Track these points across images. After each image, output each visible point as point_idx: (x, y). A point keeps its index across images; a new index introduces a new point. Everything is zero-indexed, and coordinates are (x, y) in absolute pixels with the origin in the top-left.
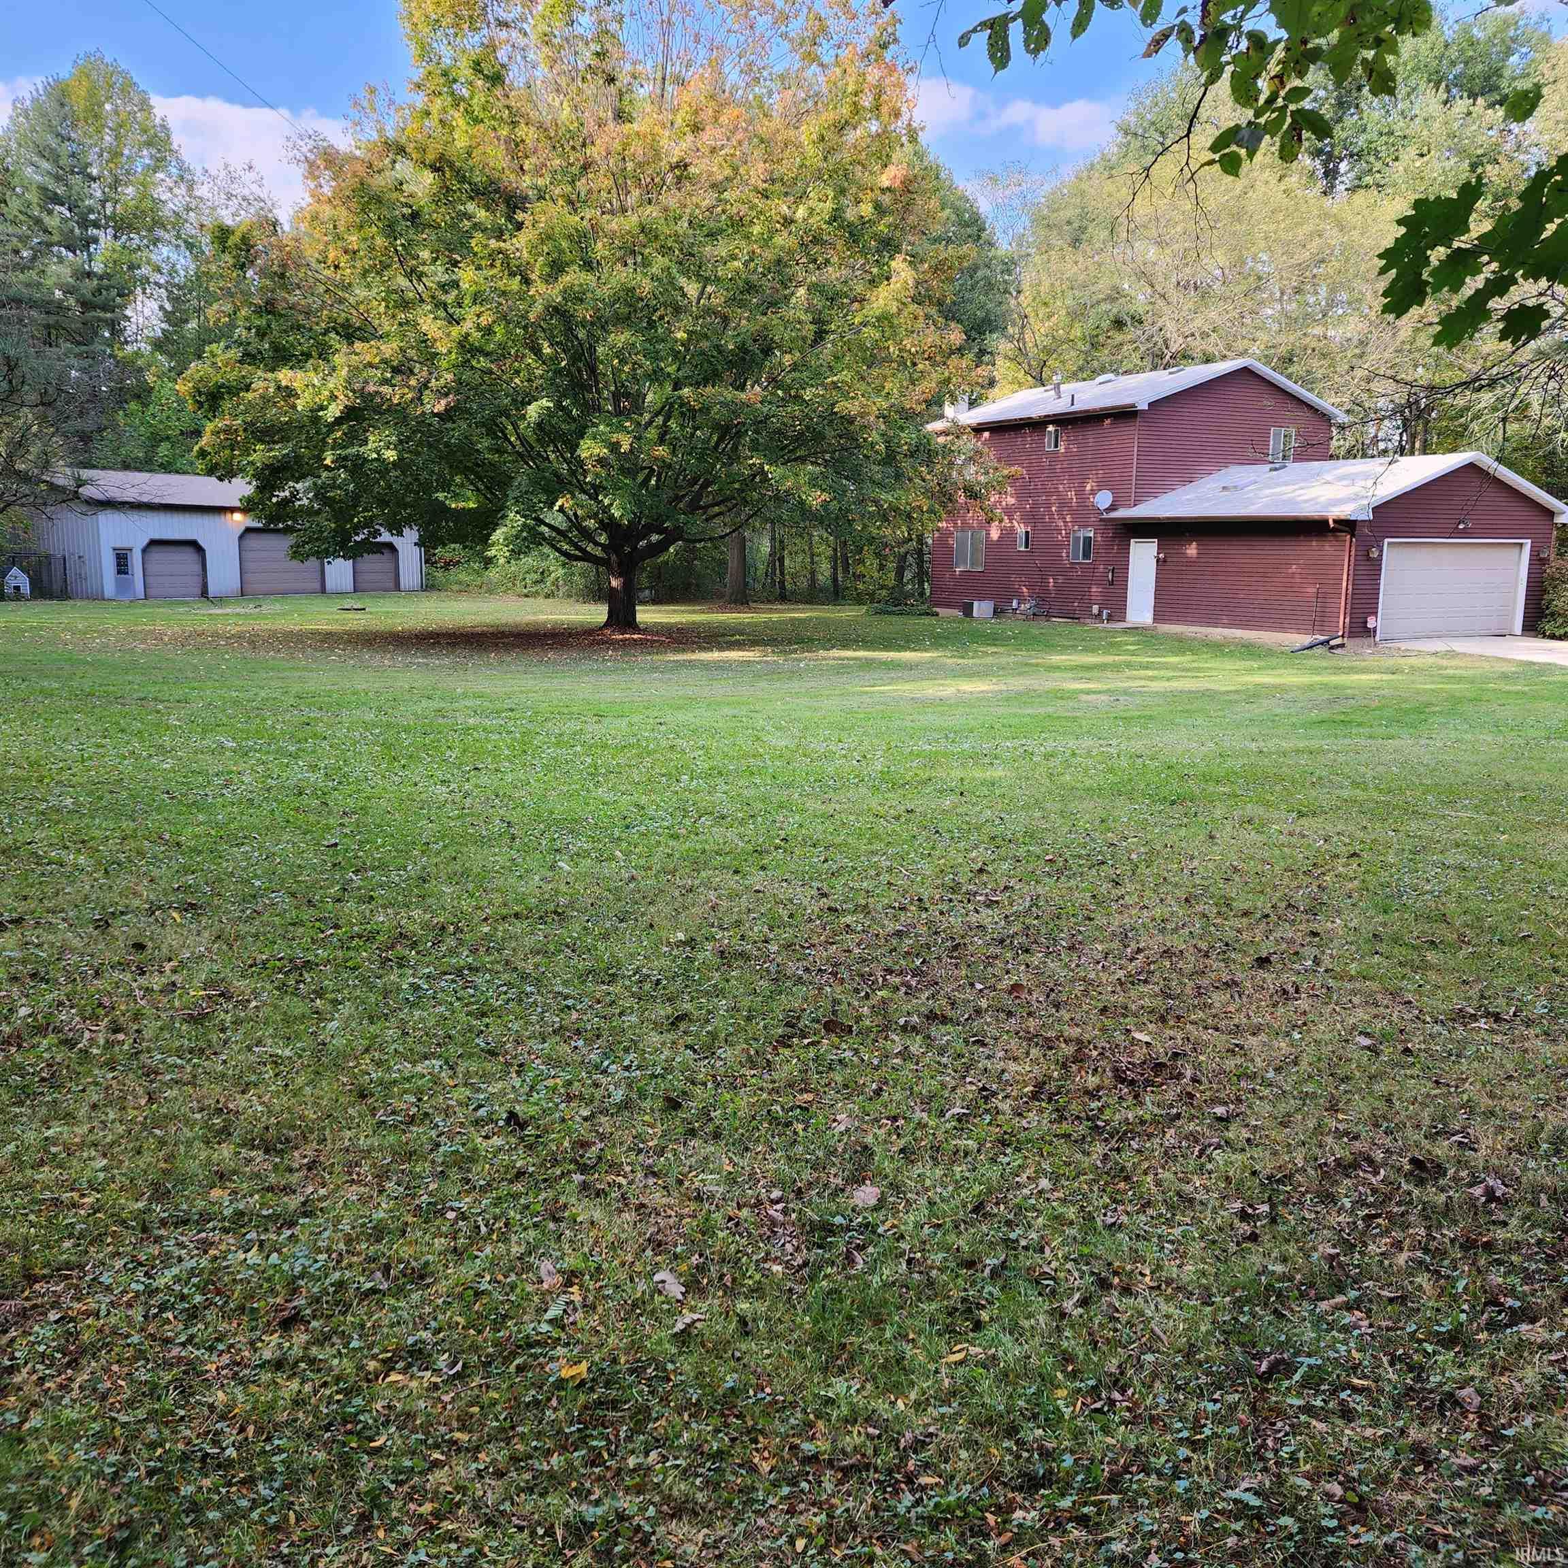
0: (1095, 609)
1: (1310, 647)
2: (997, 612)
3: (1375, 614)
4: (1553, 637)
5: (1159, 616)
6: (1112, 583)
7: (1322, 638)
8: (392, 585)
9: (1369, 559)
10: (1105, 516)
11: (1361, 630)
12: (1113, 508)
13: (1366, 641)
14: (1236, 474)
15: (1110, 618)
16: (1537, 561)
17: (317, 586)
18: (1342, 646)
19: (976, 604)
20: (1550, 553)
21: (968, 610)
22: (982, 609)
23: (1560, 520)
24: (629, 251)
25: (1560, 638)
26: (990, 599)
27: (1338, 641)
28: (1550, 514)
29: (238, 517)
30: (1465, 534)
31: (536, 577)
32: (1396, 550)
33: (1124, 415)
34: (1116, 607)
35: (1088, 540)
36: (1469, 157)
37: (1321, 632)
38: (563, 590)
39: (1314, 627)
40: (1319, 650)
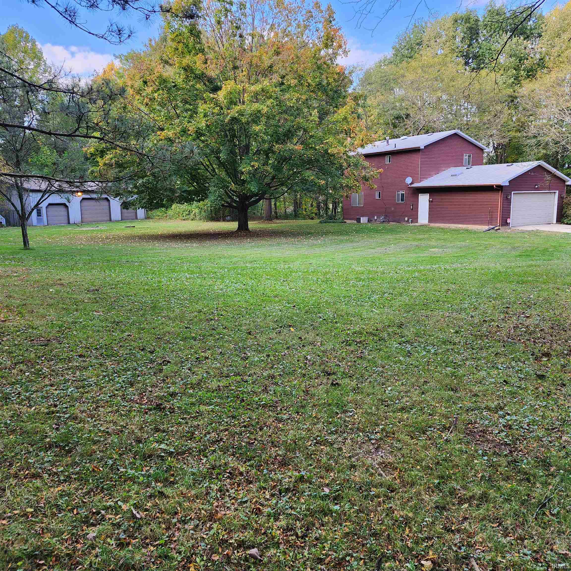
0: (406, 219)
1: (489, 230)
2: (369, 221)
3: (510, 218)
4: (567, 224)
5: (430, 221)
6: (412, 210)
7: (492, 227)
8: (134, 217)
9: (507, 199)
10: (410, 186)
11: (505, 223)
12: (412, 183)
13: (507, 227)
14: (453, 170)
15: (412, 222)
16: (561, 198)
17: (108, 218)
18: (499, 229)
19: (361, 218)
20: (564, 195)
21: (359, 220)
22: (364, 220)
23: (567, 183)
24: (256, 97)
25: (570, 224)
26: (366, 216)
27: (498, 228)
28: (564, 181)
29: (79, 194)
30: (537, 189)
31: (187, 213)
32: (515, 195)
33: (415, 150)
34: (415, 218)
35: (403, 195)
36: (518, 57)
37: (491, 225)
38: (198, 217)
39: (489, 223)
40: (492, 231)
